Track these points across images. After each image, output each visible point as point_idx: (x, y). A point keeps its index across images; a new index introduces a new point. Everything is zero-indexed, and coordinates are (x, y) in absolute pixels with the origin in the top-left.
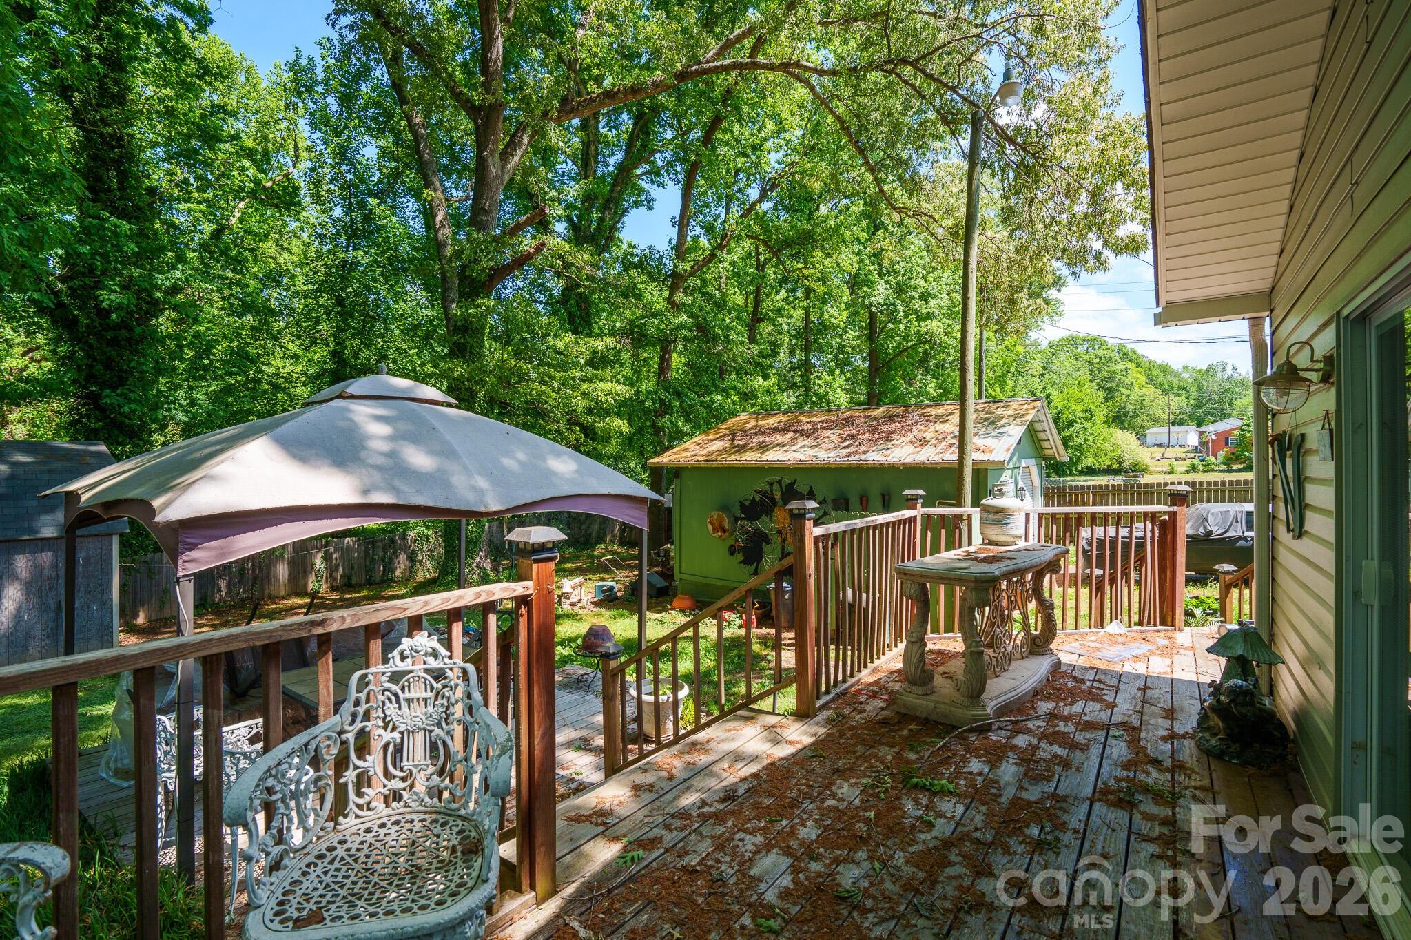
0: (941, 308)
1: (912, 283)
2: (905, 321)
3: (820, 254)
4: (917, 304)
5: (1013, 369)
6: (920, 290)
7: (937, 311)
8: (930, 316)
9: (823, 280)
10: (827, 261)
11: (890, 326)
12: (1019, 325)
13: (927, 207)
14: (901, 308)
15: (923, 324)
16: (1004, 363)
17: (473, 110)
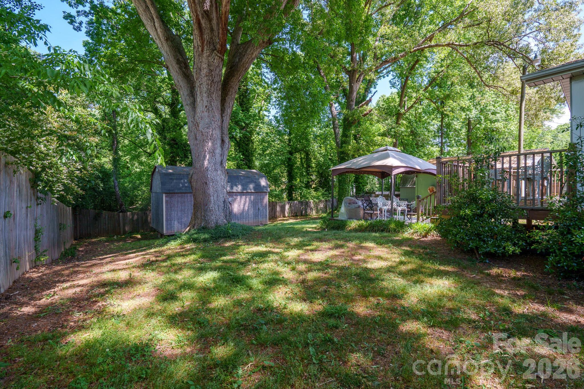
0: (501, 117)
1: (488, 108)
2: (485, 123)
3: (452, 102)
4: (491, 117)
5: (536, 140)
6: (492, 111)
7: (500, 119)
8: (497, 121)
9: (452, 111)
10: (454, 104)
11: (478, 126)
12: (539, 124)
13: (500, 84)
14: (483, 118)
15: (493, 124)
16: (531, 138)
17: (348, 72)
